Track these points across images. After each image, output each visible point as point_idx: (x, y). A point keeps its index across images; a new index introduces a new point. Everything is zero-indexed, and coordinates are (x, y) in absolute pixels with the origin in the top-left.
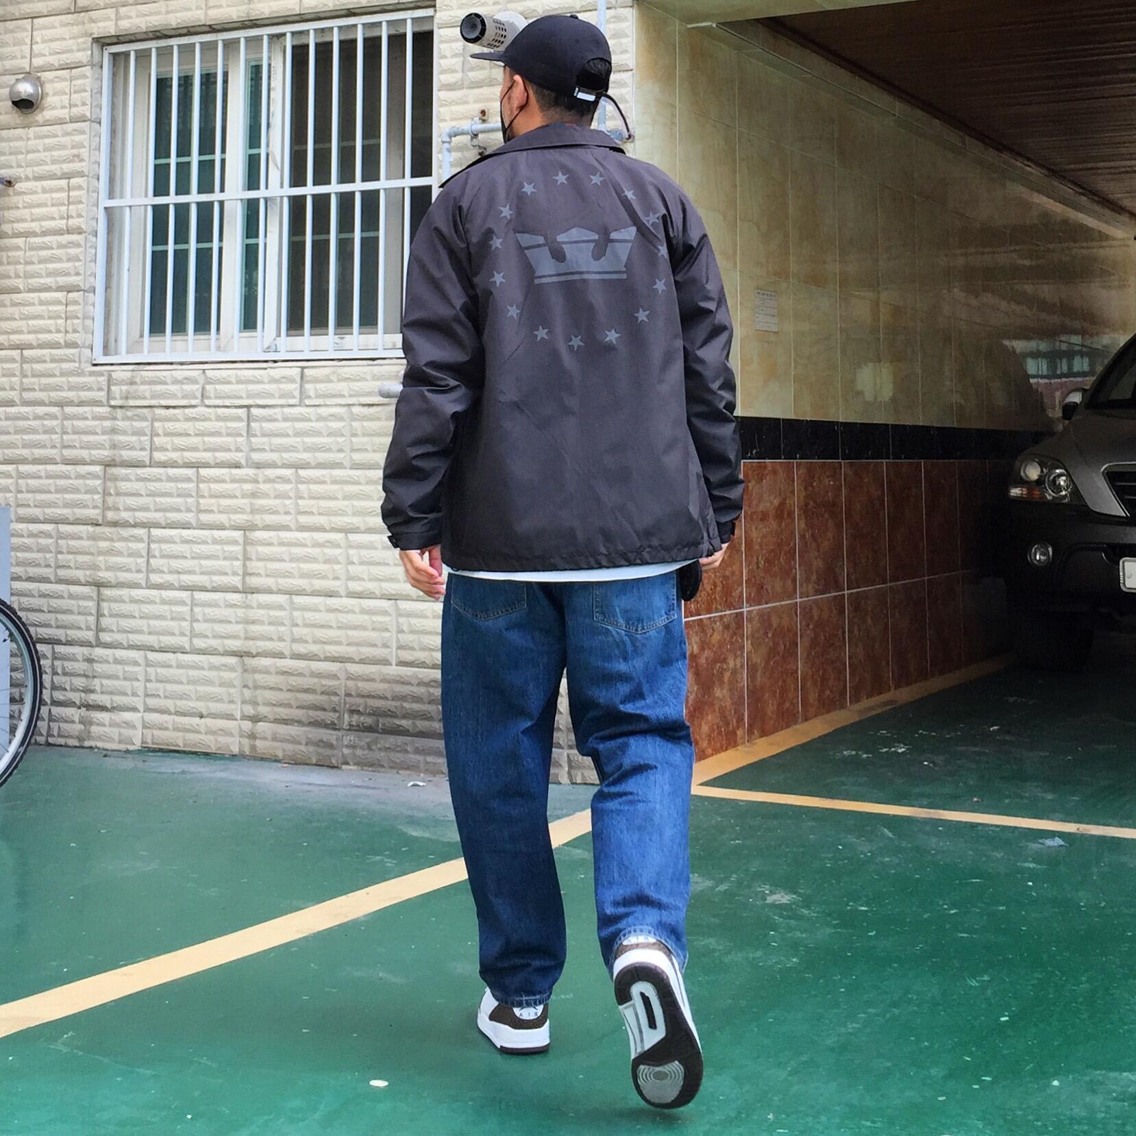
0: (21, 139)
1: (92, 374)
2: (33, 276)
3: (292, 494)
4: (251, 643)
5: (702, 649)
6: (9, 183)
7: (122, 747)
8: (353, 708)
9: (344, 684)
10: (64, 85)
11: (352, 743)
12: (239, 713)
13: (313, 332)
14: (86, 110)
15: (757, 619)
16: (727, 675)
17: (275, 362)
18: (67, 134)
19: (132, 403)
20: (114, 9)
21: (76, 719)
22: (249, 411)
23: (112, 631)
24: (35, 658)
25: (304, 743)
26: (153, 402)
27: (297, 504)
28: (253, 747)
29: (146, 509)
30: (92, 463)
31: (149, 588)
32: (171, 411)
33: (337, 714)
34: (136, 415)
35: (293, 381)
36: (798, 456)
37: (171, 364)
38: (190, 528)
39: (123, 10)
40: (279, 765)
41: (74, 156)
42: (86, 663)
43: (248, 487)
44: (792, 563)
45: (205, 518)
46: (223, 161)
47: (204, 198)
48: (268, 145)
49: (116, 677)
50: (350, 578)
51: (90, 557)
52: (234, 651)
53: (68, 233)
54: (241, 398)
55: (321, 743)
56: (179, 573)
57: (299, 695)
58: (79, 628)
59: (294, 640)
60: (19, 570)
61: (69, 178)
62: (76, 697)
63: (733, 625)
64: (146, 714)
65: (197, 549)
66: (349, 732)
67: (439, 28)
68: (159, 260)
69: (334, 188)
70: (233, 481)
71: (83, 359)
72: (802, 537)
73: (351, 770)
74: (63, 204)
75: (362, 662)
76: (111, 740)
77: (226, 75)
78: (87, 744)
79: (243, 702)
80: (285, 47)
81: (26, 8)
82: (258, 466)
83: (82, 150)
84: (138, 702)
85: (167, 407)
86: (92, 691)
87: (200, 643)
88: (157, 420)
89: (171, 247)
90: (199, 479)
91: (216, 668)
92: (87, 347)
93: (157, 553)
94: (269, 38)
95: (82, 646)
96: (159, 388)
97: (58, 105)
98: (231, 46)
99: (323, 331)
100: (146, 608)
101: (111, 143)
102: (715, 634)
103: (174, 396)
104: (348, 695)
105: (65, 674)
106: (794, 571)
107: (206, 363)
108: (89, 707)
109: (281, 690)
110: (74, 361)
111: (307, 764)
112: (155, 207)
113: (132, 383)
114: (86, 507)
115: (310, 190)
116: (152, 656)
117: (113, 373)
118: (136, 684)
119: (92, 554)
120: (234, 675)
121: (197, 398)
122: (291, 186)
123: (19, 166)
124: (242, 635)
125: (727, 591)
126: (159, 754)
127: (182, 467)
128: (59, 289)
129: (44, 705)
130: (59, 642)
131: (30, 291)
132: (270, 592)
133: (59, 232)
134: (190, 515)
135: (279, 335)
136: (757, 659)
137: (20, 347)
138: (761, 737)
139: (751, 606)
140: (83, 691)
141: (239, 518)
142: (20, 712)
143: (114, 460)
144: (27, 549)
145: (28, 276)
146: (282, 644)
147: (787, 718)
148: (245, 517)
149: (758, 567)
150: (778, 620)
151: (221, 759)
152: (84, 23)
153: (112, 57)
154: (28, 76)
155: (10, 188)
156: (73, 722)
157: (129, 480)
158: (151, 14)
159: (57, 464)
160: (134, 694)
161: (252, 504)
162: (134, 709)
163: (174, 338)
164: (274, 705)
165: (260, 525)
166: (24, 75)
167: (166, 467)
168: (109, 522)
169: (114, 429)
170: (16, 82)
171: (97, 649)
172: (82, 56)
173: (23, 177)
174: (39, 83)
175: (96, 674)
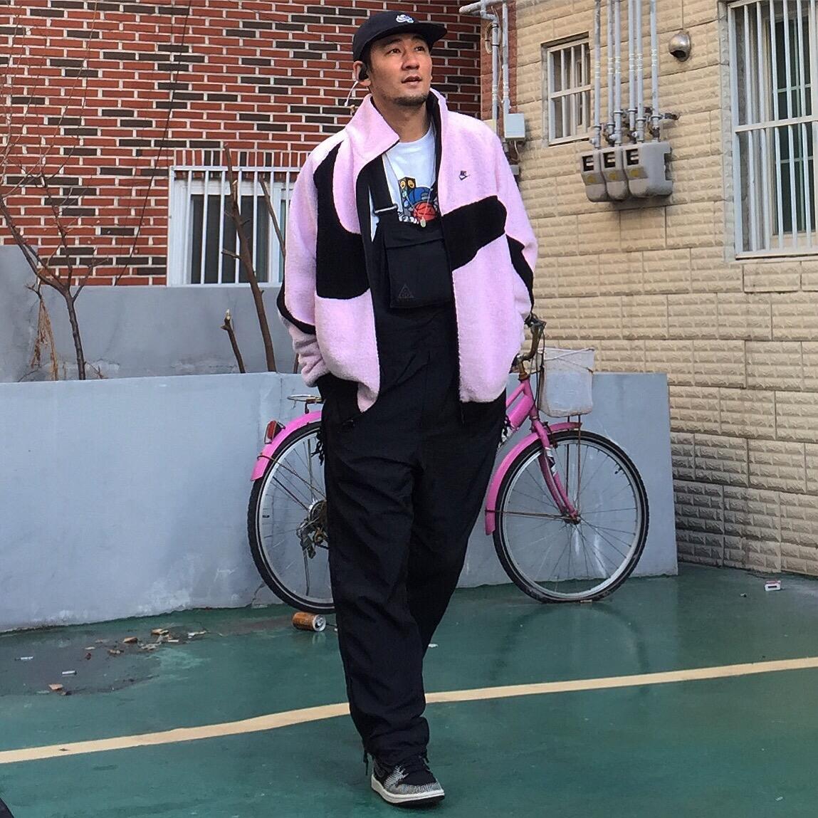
0: (680, 81)
1: (732, 266)
6: (675, 117)
7: (769, 570)
10: (703, 36)
14: (716, 56)
18: (706, 75)
19: (758, 289)
21: (739, 546)
23: (757, 475)
26: (771, 289)
29: (771, 376)
30: (737, 338)
31: (777, 440)
32: (782, 294)
34: (761, 299)
38: (799, 391)
41: (712, 93)
42: (743, 501)
45: (808, 383)
49: (760, 512)
51: (739, 414)
53: (712, 155)
56: (794, 428)
58: (738, 472)
61: (710, 111)
62: (739, 528)
64: (783, 543)
65: (805, 408)
71: (727, 255)
74: (707, 132)
76: (762, 564)
78: (747, 567)
83: (716, 88)
84: (776, 533)
85: (780, 292)
86: (749, 524)
87: (812, 486)
88: (774, 303)
90: (802, 351)
92: (731, 245)
93: (781, 412)
95: (739, 487)
96: (773, 277)
97: (701, 53)
100: (778, 457)
103: (782, 283)
105: (732, 509)
107: (803, 256)
108: (747, 536)
110: (721, 257)
113: (757, 274)
114: (735, 374)
116: (783, 496)
117: (745, 266)
118: (775, 519)
119: (739, 412)
121: (797, 285)
123: (681, 103)
126: (793, 576)
127: (791, 341)
128: (710, 199)
130: (726, 483)
131: (692, 201)
133: (706, 154)
134: (799, 380)
137: (689, 247)
140: (742, 523)
143: (749, 336)
145: (693, 189)
153: (734, 13)
154: (684, 32)
155: (676, 121)
156: (738, 548)
157: (760, 352)
159: (716, 339)
160: (775, 527)
162: (775, 540)
163: (785, 236)
166: (678, 31)
167: (782, 341)
168: (749, 386)
169: (748, 311)
170: (674, 37)
171: (749, 489)
172: (712, 13)
173: (683, 111)
174: (688, 36)
175: (750, 510)
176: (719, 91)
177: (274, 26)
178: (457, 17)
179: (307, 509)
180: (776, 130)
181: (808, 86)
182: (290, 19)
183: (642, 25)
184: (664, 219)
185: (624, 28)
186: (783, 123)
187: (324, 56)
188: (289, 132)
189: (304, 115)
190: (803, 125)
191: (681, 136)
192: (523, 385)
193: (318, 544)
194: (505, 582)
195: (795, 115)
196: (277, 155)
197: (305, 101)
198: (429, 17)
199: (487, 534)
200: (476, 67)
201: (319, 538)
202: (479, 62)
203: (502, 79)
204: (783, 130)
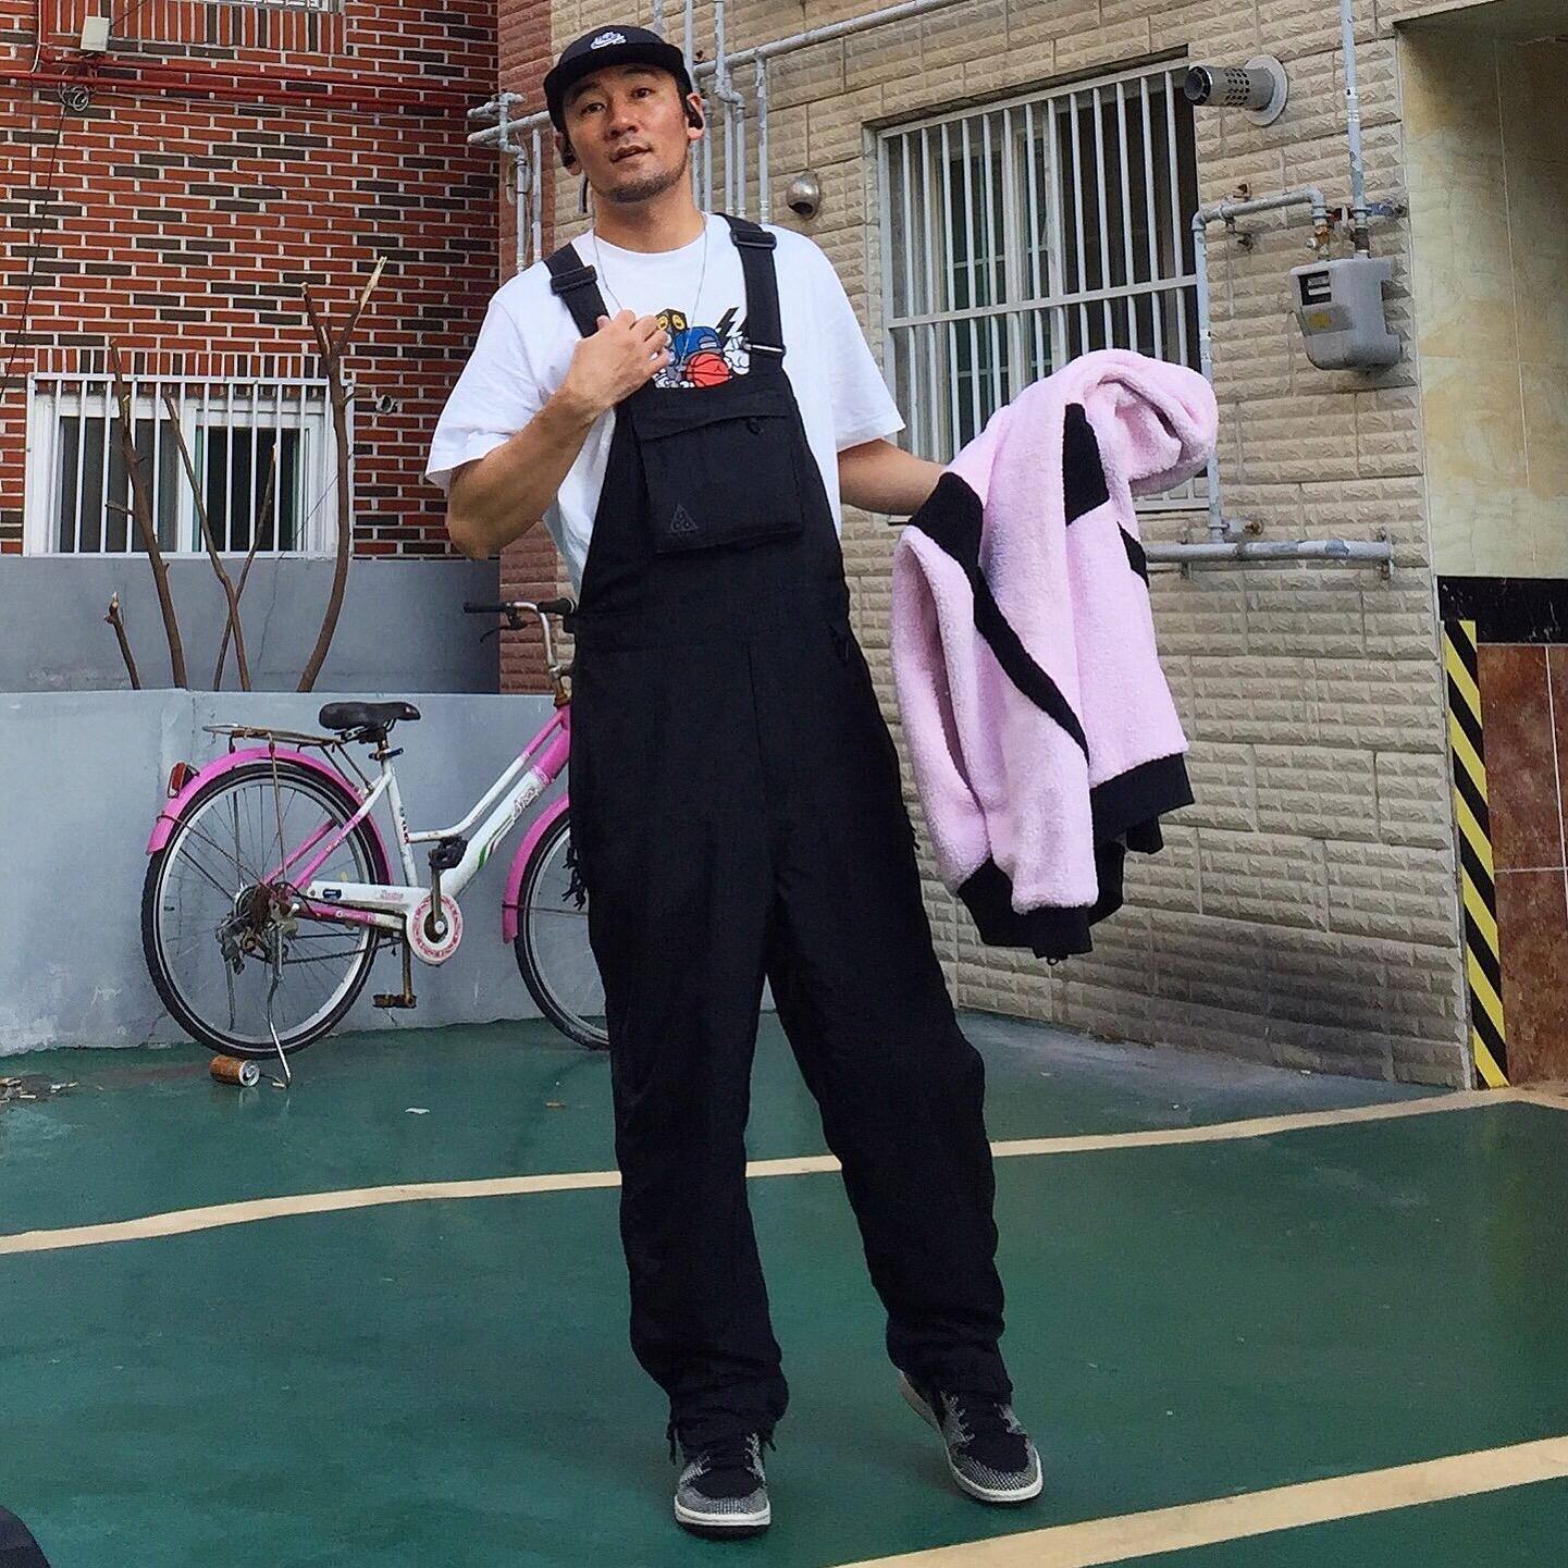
1: (885, 536)
8: (1163, 967)
9: (1151, 935)
11: (1164, 1013)
14: (858, 211)
18: (844, 241)
20: (879, 86)
25: (1115, 1010)
28: (1065, 1012)
33: (1147, 975)
39: (887, 87)
41: (853, 268)
55: (1132, 1011)
64: (961, 964)
66: (1159, 999)
69: (1106, 293)
73: (1164, 1048)
75: (1170, 906)
81: (800, 92)
83: (860, 260)
84: (951, 948)
94: (1032, 108)
97: (836, 208)
104: (1157, 950)
110: (867, 521)
118: (948, 925)
122: (1065, 293)
126: (977, 1015)
151: (1035, 1026)
152: (852, 103)
153: (886, 146)
154: (809, 173)
166: (801, 174)
170: (794, 183)
172: (853, 146)
174: (816, 180)
176: (863, 265)
177: (186, 162)
178: (463, 149)
179: (232, 899)
180: (952, 326)
181: (1000, 258)
182: (211, 151)
183: (747, 164)
185: (719, 168)
186: (962, 314)
187: (262, 207)
188: (208, 322)
189: (231, 297)
190: (993, 319)
192: (561, 713)
193: (249, 952)
194: (532, 1016)
195: (979, 304)
196: (190, 358)
197: (233, 275)
198: (422, 150)
199: (506, 941)
200: (492, 226)
201: (251, 943)
202: (496, 218)
203: (532, 244)
204: (962, 326)
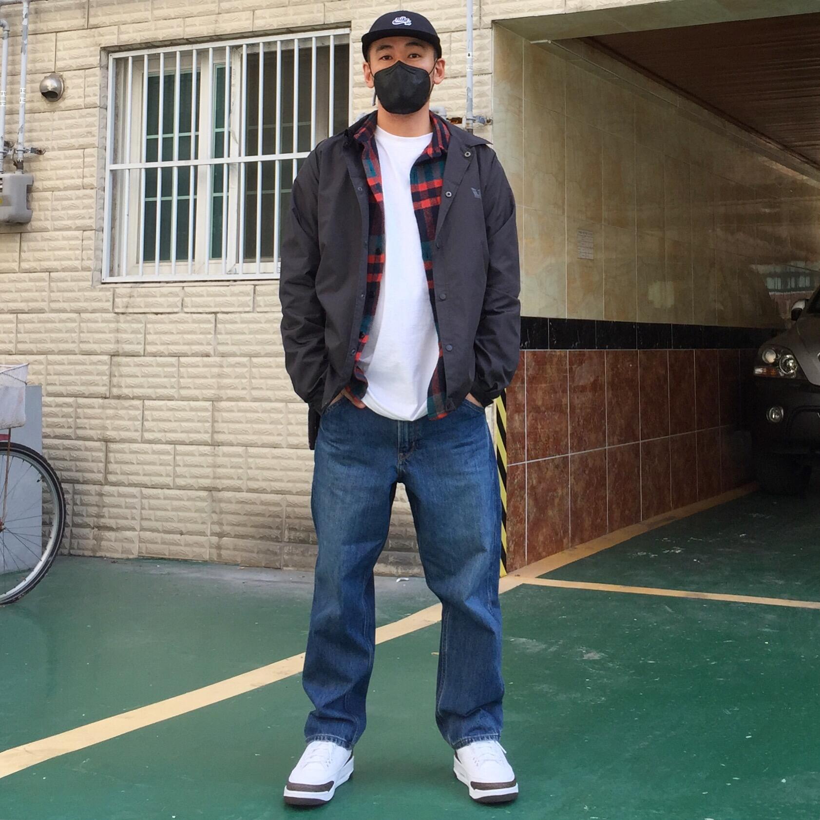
0: (48, 120)
1: (101, 290)
2: (57, 220)
3: (247, 375)
4: (218, 481)
5: (540, 482)
6: (40, 152)
7: (124, 556)
8: (291, 526)
9: (284, 509)
10: (80, 81)
11: (290, 551)
12: (209, 531)
13: (263, 259)
14: (96, 100)
15: (578, 460)
16: (557, 501)
17: (235, 281)
18: (82, 117)
19: (130, 310)
20: (117, 27)
21: (91, 537)
22: (216, 316)
23: (117, 474)
24: (60, 493)
25: (256, 552)
26: (147, 310)
27: (251, 382)
28: (219, 555)
29: (141, 386)
30: (102, 354)
31: (143, 443)
32: (159, 315)
33: (280, 531)
34: (133, 319)
35: (248, 295)
36: (607, 347)
37: (160, 282)
38: (173, 400)
39: (123, 27)
40: (239, 568)
41: (88, 133)
42: (98, 497)
43: (216, 370)
44: (603, 422)
45: (184, 392)
46: (197, 137)
47: (183, 163)
48: (229, 126)
49: (118, 506)
50: (290, 435)
51: (100, 421)
52: (205, 487)
53: (84, 189)
54: (210, 307)
55: (267, 552)
56: (165, 432)
57: (252, 518)
58: (93, 472)
59: (249, 479)
60: (48, 431)
61: (84, 149)
62: (91, 521)
63: (561, 465)
64: (141, 532)
65: (179, 414)
66: (288, 544)
67: (354, 42)
68: (150, 208)
69: (278, 156)
70: (205, 366)
71: (94, 280)
72: (610, 403)
73: (290, 570)
74: (80, 167)
75: (298, 494)
76: (116, 551)
77: (198, 75)
78: (98, 554)
79: (213, 523)
80: (242, 55)
81: (52, 25)
82: (223, 355)
83: (93, 129)
84: (135, 524)
85: (157, 314)
86: (103, 517)
87: (181, 482)
88: (149, 323)
89: (159, 199)
90: (180, 365)
91: (193, 500)
92: (98, 271)
93: (149, 418)
94: (230, 49)
95: (94, 484)
96: (150, 300)
97: (76, 96)
98: (202, 53)
99: (271, 259)
100: (141, 457)
101: (115, 124)
102: (549, 472)
103: (161, 305)
104: (288, 517)
105: (82, 504)
106: (604, 427)
107: (185, 282)
108: (99, 528)
109: (239, 514)
110: (89, 281)
111: (258, 567)
112: (147, 170)
113: (131, 296)
114: (97, 385)
115: (260, 158)
116: (146, 491)
117: (117, 289)
118: (134, 511)
119: (102, 419)
120: (206, 504)
121: (178, 307)
122: (246, 155)
123: (47, 140)
124: (211, 475)
125: (557, 442)
126: (151, 561)
127: (167, 356)
128: (78, 229)
129: (67, 527)
130: (78, 482)
131: (56, 230)
132: (231, 445)
133: (77, 188)
134: (173, 390)
135: (238, 262)
136: (579, 489)
137: (49, 271)
138: (581, 543)
139: (573, 452)
140: (95, 516)
141: (209, 393)
142: (50, 532)
143: (118, 351)
144: (55, 415)
145: (54, 219)
146: (240, 482)
147: (598, 530)
148: (213, 392)
149: (579, 425)
150: (593, 462)
151: (195, 563)
152: (94, 37)
153: (115, 63)
154: (54, 75)
155: (41, 156)
156: (88, 539)
157: (129, 366)
158: (144, 30)
159: (76, 354)
160: (133, 518)
161: (218, 382)
162: (134, 529)
163: (161, 264)
164: (235, 525)
165: (224, 398)
166: (50, 74)
167: (155, 356)
168: (114, 396)
169: (118, 329)
170: (46, 79)
171: (106, 486)
172: (93, 60)
173: (50, 147)
174: (61, 79)
175: (105, 505)
176: (97, 131)
180: (143, 171)
184: (19, 244)
186: (152, 165)
191: (47, 170)
